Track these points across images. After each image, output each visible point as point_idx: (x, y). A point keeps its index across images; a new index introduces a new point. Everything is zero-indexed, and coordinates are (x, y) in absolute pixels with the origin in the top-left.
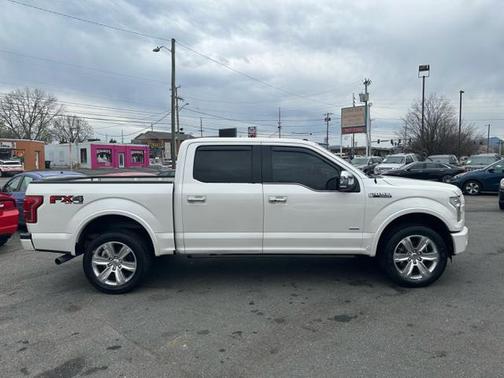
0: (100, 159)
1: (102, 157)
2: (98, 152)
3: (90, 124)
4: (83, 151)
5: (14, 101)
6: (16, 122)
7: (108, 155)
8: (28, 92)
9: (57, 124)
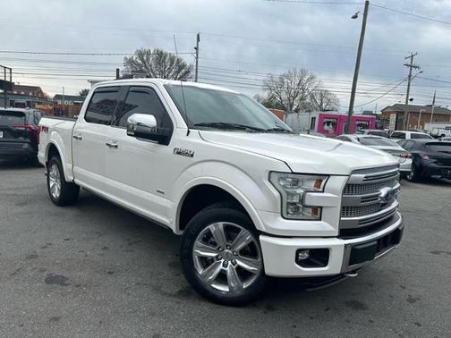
0: (326, 127)
1: (328, 125)
2: (325, 120)
3: (338, 97)
4: (313, 119)
5: (286, 80)
6: (284, 96)
7: (334, 124)
8: (295, 72)
9: (312, 97)
